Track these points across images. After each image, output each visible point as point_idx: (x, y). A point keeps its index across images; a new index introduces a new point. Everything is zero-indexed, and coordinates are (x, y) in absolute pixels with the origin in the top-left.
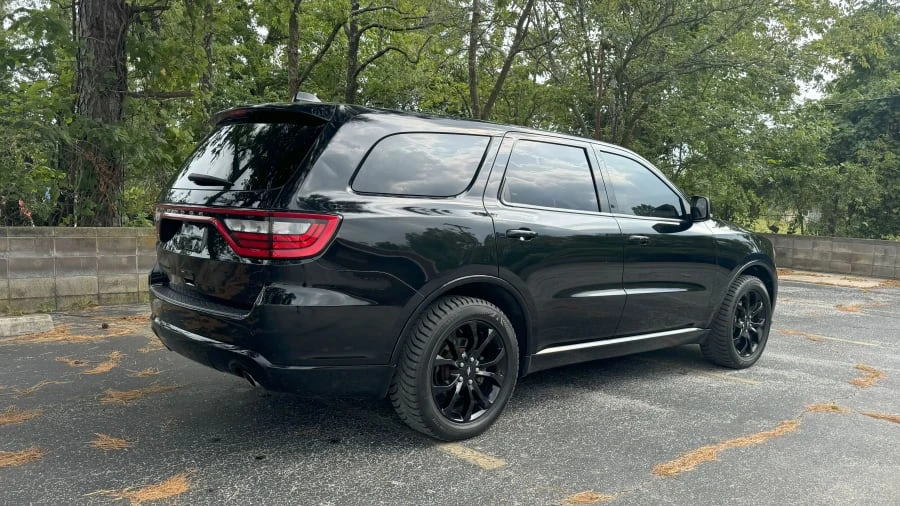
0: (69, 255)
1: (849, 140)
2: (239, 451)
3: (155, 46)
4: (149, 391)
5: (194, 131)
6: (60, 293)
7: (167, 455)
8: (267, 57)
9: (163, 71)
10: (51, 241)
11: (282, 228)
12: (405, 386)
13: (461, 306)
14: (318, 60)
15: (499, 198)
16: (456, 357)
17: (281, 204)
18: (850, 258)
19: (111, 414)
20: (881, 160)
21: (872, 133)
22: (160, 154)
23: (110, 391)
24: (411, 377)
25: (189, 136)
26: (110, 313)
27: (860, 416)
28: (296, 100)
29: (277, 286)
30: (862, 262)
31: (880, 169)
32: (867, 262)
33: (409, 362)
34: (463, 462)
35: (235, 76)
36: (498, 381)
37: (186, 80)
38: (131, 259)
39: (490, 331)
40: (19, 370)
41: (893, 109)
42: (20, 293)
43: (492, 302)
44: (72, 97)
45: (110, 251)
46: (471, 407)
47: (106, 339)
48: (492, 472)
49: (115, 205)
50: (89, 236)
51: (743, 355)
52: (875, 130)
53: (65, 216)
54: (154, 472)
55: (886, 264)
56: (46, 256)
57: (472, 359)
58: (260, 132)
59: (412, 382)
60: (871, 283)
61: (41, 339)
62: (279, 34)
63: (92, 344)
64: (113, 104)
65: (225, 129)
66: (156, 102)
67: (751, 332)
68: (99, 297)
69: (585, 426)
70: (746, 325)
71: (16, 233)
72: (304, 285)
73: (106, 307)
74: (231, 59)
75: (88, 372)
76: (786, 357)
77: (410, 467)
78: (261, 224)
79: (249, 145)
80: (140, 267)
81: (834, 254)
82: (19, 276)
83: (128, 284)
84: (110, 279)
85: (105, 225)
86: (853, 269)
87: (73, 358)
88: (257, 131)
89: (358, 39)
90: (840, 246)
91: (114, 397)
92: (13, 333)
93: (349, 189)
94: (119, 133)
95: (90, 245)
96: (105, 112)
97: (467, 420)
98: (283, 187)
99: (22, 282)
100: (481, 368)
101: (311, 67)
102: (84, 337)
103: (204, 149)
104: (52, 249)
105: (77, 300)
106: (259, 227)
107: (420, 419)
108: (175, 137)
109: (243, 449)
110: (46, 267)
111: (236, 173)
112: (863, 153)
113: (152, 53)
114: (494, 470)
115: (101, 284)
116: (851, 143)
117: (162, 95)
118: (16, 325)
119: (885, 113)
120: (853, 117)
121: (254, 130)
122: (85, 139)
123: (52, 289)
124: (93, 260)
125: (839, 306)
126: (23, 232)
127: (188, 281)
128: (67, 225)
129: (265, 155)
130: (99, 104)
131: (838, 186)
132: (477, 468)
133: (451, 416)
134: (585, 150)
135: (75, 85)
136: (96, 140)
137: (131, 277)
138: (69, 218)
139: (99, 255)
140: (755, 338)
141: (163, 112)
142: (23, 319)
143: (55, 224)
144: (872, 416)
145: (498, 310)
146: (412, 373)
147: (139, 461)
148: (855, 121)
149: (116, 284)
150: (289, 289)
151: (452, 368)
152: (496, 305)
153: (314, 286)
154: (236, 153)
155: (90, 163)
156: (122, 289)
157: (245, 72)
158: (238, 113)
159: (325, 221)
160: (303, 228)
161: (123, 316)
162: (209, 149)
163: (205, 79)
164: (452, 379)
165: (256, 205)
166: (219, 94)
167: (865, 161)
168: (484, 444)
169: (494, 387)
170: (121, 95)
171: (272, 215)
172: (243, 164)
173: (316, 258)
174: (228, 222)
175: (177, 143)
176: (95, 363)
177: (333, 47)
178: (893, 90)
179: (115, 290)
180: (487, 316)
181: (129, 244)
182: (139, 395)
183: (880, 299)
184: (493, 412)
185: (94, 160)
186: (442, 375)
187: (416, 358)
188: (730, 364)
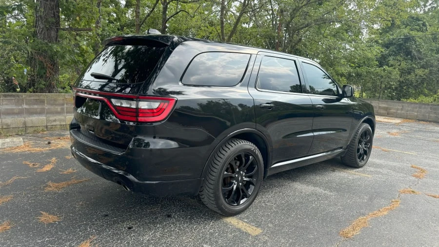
0: (32, 107)
1: (385, 56)
2: (119, 223)
3: (73, 5)
4: (70, 183)
5: (93, 47)
6: (27, 125)
7: (79, 227)
8: (125, 14)
9: (78, 18)
10: (23, 100)
11: (144, 105)
12: (208, 189)
13: (237, 145)
14: (149, 15)
15: (255, 87)
16: (233, 172)
17: (143, 91)
18: (386, 109)
19: (50, 198)
20: (399, 65)
21: (395, 53)
22: (76, 58)
23: (50, 183)
24: (211, 184)
25: (90, 50)
26: (52, 135)
27: (427, 196)
28: (148, 33)
29: (140, 137)
30: (392, 111)
31: (399, 69)
32: (394, 111)
33: (210, 176)
34: (239, 230)
35: (111, 22)
36: (253, 182)
37: (89, 23)
38: (63, 109)
39: (251, 157)
40: (3, 169)
41: (405, 42)
42: (7, 125)
43: (252, 142)
44: (33, 30)
45: (52, 105)
46: (241, 198)
47: (49, 150)
48: (256, 237)
49: (54, 83)
50: (42, 98)
51: (361, 161)
52: (397, 52)
53: (30, 87)
54: (72, 239)
55: (403, 112)
56: (20, 107)
57: (242, 172)
58: (129, 51)
59: (212, 187)
60: (398, 121)
61: (17, 150)
62: (131, 3)
63: (42, 153)
64: (53, 33)
65: (110, 48)
66: (74, 33)
67: (364, 150)
68: (47, 127)
69: (296, 204)
70: (362, 147)
71: (5, 96)
72: (154, 137)
73: (51, 132)
74: (109, 14)
75: (39, 170)
76: (377, 161)
77: (211, 234)
78: (132, 102)
79: (123, 57)
80: (67, 113)
81: (379, 107)
82: (7, 117)
83: (60, 120)
84: (52, 118)
85: (49, 92)
86: (388, 114)
87: (32, 162)
88: (127, 50)
89: (167, 6)
90: (382, 103)
91: (52, 187)
92: (3, 147)
93: (180, 83)
94: (56, 47)
95: (42, 102)
96: (49, 37)
97: (238, 204)
98: (144, 82)
99: (8, 120)
100: (246, 177)
101: (146, 18)
102: (38, 149)
103: (99, 58)
104: (24, 104)
105: (36, 129)
106: (131, 104)
107: (215, 206)
108: (84, 50)
109: (121, 221)
110: (20, 113)
111: (117, 71)
112: (391, 62)
113: (72, 9)
114: (257, 236)
115: (48, 121)
116: (386, 57)
117: (77, 30)
118: (4, 143)
119: (402, 44)
120: (386, 46)
121: (125, 49)
122: (39, 50)
123: (23, 123)
124: (44, 109)
125: (389, 133)
126: (8, 96)
127: (91, 130)
128: (31, 92)
129: (132, 63)
130: (46, 33)
131: (382, 77)
132: (247, 235)
133: (231, 203)
134: (295, 61)
135: (35, 24)
136: (45, 51)
137: (63, 118)
138: (32, 89)
139: (47, 107)
140: (365, 153)
141: (78, 38)
142: (8, 140)
143: (25, 92)
144: (432, 196)
145: (255, 146)
146: (212, 182)
147: (64, 231)
148: (388, 47)
149: (55, 121)
150: (147, 140)
151: (232, 178)
152: (254, 144)
153: (160, 138)
154: (116, 61)
155: (42, 62)
156: (58, 123)
157: (115, 20)
158: (117, 39)
159: (168, 101)
160: (156, 105)
161: (58, 137)
162: (102, 58)
163: (98, 23)
164: (231, 184)
165: (128, 90)
166: (104, 30)
167: (392, 66)
168: (247, 218)
169: (251, 186)
170: (57, 29)
171: (138, 98)
172: (120, 67)
173: (163, 122)
174: (113, 100)
175: (85, 53)
176: (43, 166)
177: (155, 10)
178: (405, 34)
179: (55, 123)
180: (250, 150)
181: (61, 102)
182: (65, 186)
183: (404, 129)
184: (251, 200)
185: (44, 60)
186: (227, 182)
187: (214, 174)
188: (355, 166)
